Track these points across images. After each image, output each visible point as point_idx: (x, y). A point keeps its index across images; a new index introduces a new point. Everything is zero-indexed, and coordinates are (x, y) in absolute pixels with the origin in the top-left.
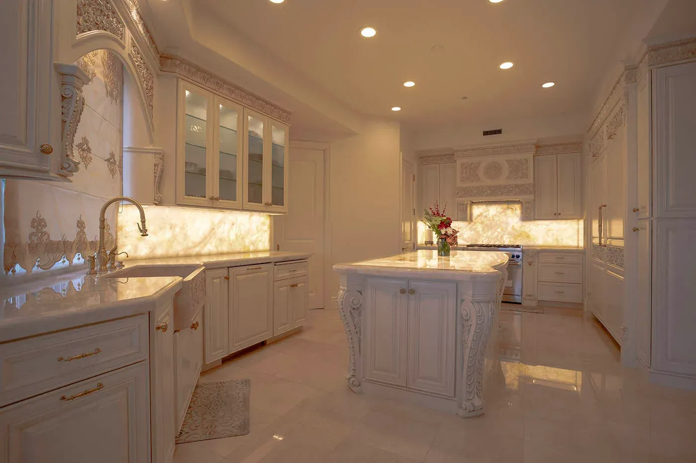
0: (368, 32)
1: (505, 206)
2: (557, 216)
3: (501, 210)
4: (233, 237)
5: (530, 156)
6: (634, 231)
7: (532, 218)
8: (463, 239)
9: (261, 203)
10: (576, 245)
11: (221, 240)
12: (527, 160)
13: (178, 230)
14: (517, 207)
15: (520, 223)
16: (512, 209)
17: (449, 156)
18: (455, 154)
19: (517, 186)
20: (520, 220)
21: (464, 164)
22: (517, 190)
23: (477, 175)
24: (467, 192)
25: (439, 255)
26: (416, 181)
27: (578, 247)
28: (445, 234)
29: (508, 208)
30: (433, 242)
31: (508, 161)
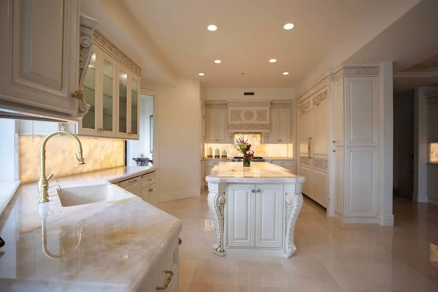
0: (212, 28)
1: (252, 135)
2: (280, 141)
3: (251, 138)
4: (102, 158)
5: (267, 108)
6: (334, 152)
7: (268, 142)
8: (230, 154)
9: (126, 132)
10: (287, 156)
11: (96, 161)
12: (266, 111)
13: (67, 154)
14: (259, 136)
15: (260, 145)
16: (256, 137)
17: (225, 105)
18: (228, 104)
19: (261, 125)
20: (260, 143)
21: (232, 110)
22: (261, 127)
23: (240, 117)
24: (234, 126)
25: (244, 166)
26: (204, 119)
27: (288, 158)
28: (248, 154)
29: (254, 136)
30: (219, 156)
31: (257, 111)
